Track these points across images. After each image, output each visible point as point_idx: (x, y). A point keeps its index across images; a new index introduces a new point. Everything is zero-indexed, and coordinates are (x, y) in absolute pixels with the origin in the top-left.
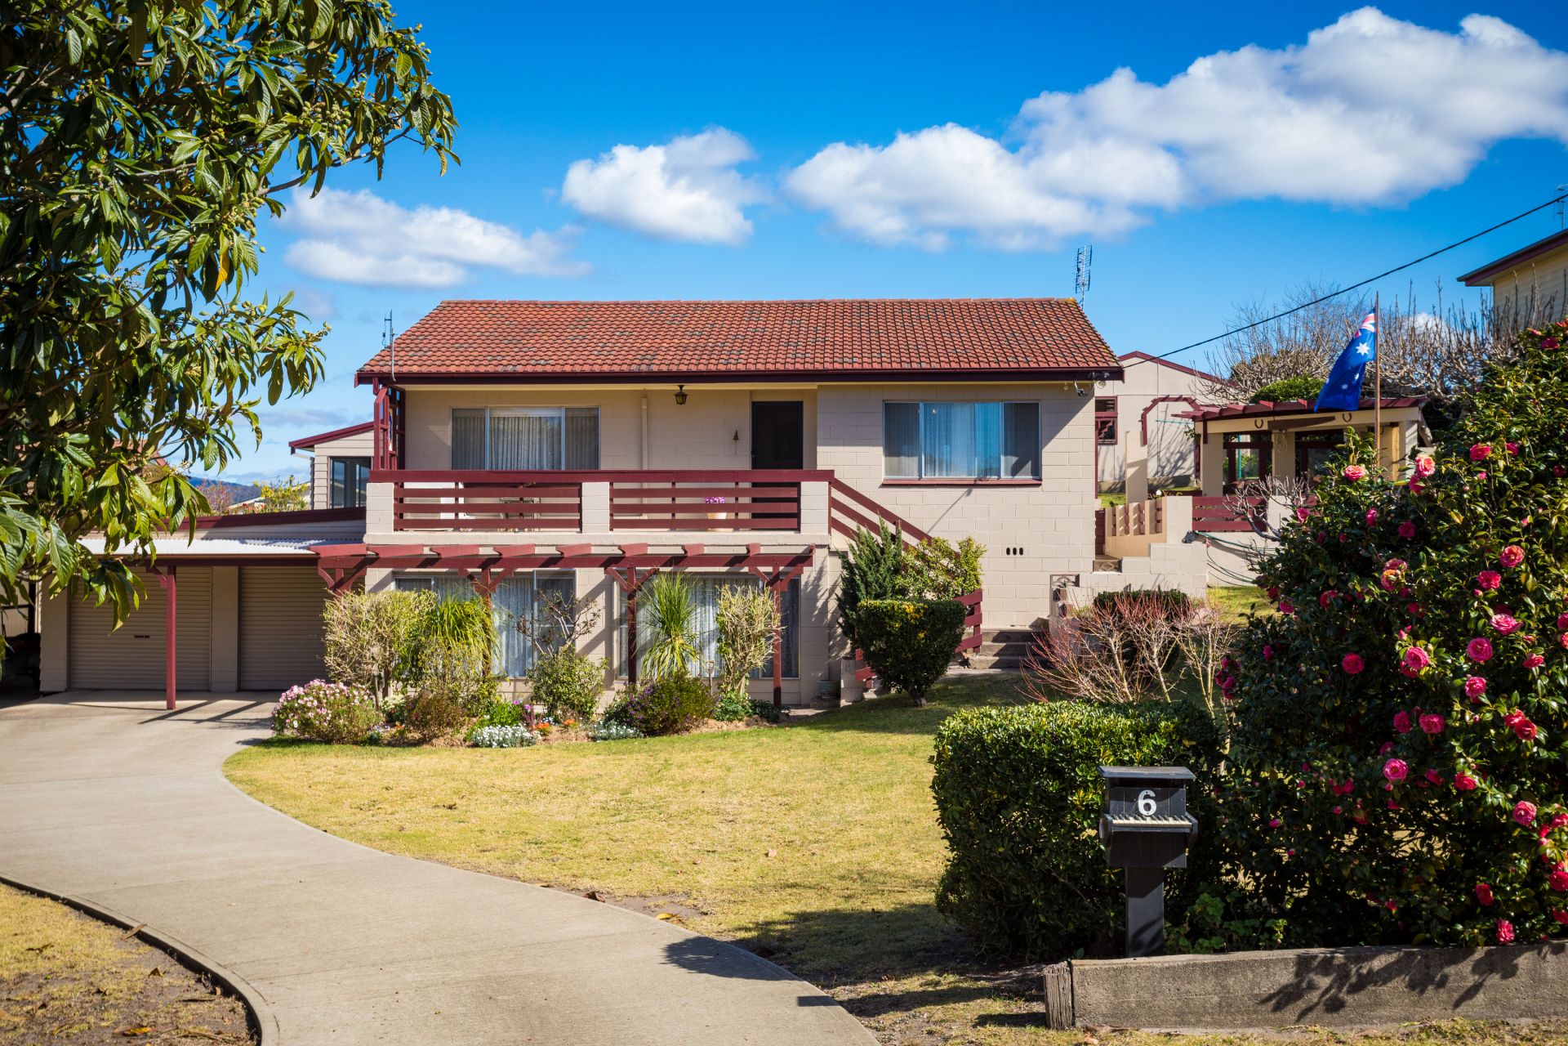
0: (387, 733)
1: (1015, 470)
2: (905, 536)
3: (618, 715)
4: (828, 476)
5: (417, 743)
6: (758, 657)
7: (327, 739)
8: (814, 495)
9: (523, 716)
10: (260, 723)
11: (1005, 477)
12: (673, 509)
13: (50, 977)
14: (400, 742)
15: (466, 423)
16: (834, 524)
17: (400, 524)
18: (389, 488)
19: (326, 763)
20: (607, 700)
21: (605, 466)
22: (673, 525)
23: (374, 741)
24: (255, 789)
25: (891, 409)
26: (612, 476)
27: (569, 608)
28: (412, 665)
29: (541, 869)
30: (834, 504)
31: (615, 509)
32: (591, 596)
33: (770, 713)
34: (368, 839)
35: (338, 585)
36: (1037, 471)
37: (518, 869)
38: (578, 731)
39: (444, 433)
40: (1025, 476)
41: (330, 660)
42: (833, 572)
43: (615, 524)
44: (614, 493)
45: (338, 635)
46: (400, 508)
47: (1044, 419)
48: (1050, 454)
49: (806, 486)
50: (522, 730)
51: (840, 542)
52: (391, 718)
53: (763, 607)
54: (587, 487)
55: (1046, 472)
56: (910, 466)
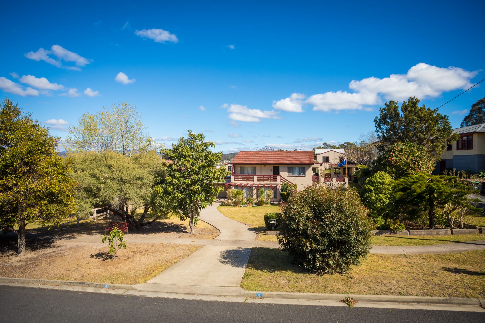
0: (232, 205)
1: (303, 175)
2: (289, 183)
3: (255, 204)
4: (280, 176)
5: (235, 206)
6: (271, 197)
7: (227, 205)
8: (279, 178)
9: (246, 204)
10: (220, 202)
11: (301, 175)
12: (263, 179)
13: (206, 228)
14: (234, 206)
15: (242, 169)
16: (281, 181)
17: (235, 180)
18: (233, 176)
19: (227, 208)
20: (255, 202)
21: (257, 174)
22: (263, 181)
23: (231, 206)
24: (220, 211)
25: (288, 168)
26: (257, 175)
27: (252, 190)
28: (235, 197)
29: (242, 221)
30: (281, 179)
31: (257, 179)
32: (254, 189)
33: (272, 204)
34: (229, 217)
35: (228, 188)
36: (305, 175)
37: (241, 221)
38: (251, 205)
39: (239, 169)
40: (304, 175)
41: (227, 196)
42: (281, 187)
43: (257, 181)
44: (257, 177)
45: (228, 194)
46: (235, 179)
47: (306, 169)
48: (307, 173)
49: (278, 177)
50: (245, 205)
51: (282, 183)
52: (233, 203)
53: (271, 192)
54: (254, 177)
55: (306, 175)
56: (291, 174)
